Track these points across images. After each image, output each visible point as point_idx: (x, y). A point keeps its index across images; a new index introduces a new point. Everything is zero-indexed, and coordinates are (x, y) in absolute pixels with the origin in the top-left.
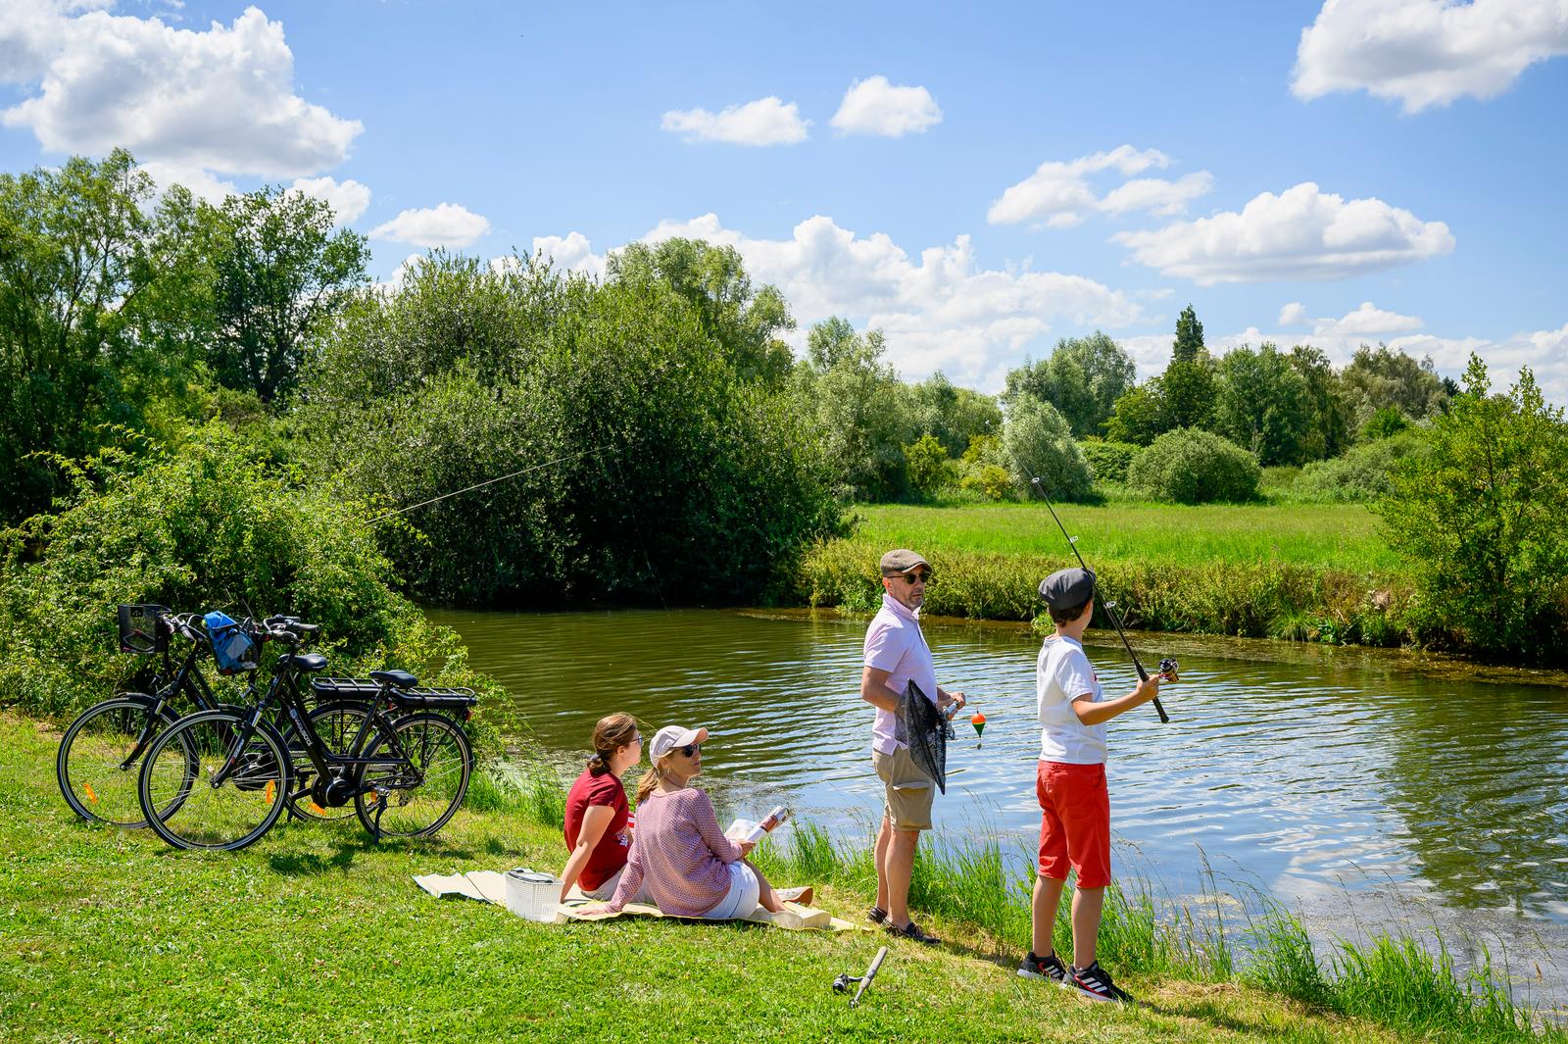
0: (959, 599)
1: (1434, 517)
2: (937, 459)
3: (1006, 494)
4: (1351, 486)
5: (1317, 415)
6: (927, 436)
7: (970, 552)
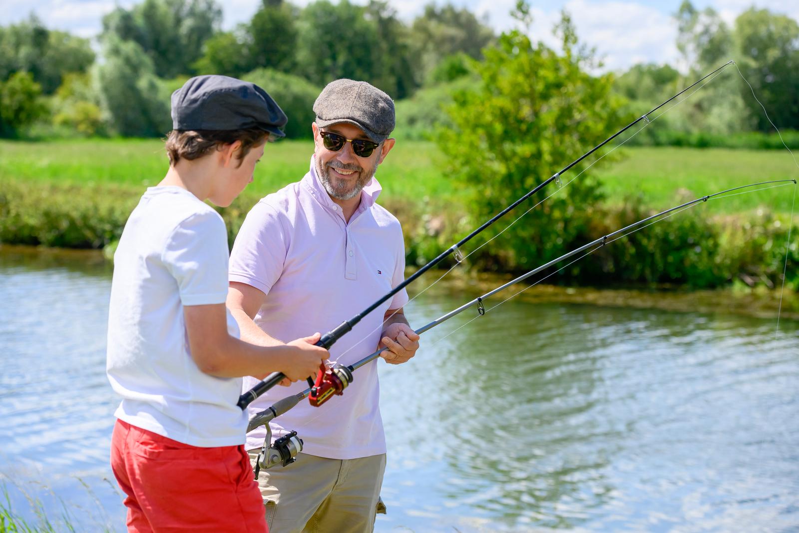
0: (32, 228)
1: (484, 145)
2: (31, 96)
3: (98, 131)
4: (419, 127)
5: (386, 58)
6: (22, 74)
7: (46, 182)
